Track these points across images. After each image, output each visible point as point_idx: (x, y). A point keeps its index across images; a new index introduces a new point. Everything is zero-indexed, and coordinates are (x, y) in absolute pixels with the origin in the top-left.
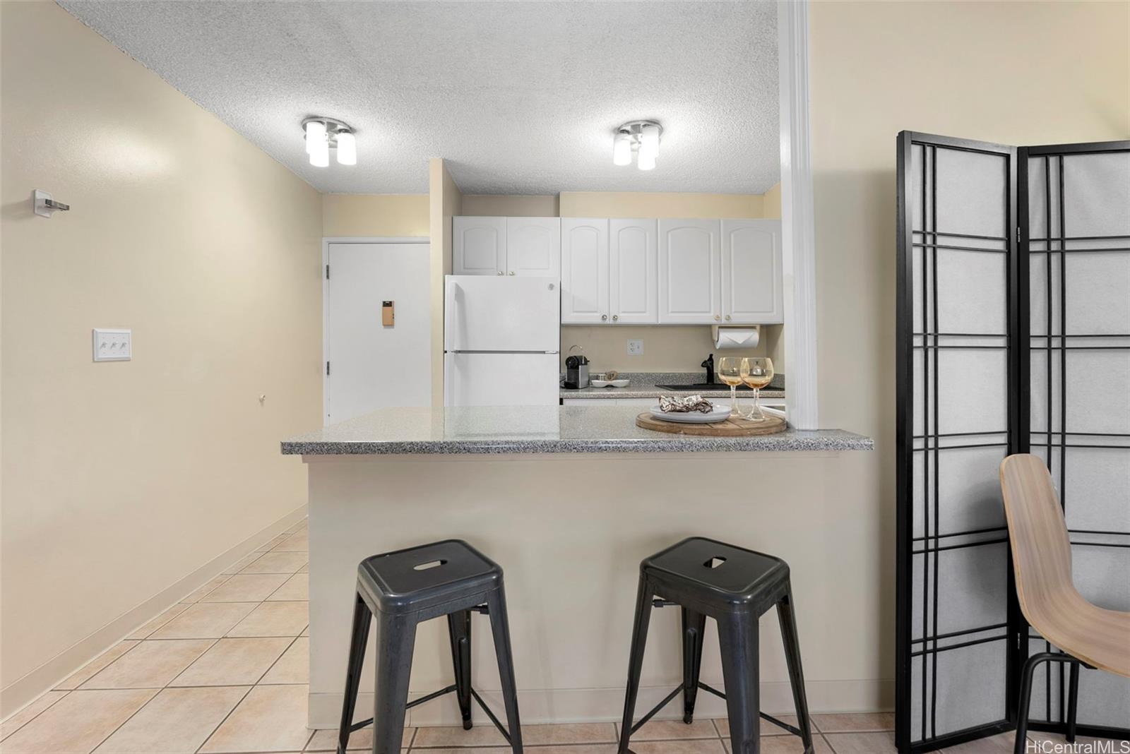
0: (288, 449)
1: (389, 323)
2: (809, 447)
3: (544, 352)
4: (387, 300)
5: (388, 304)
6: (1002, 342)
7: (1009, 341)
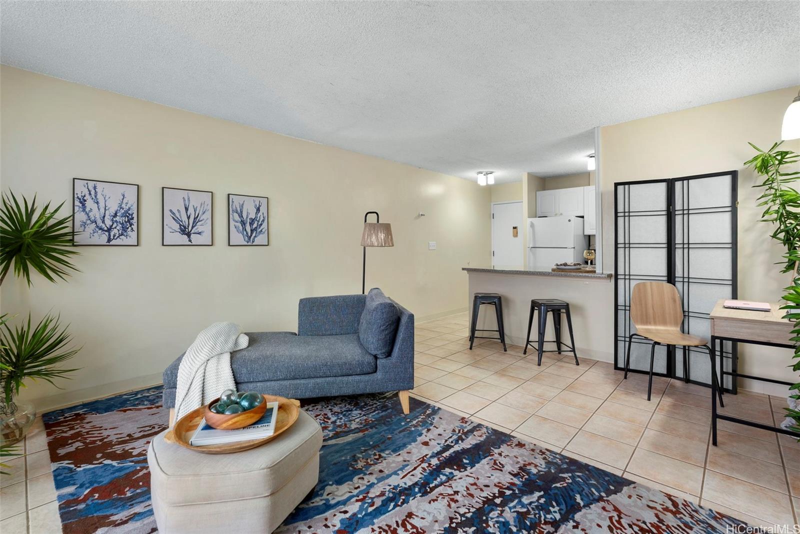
0: (463, 269)
1: (516, 235)
2: (600, 278)
3: (566, 248)
4: (515, 226)
5: (515, 228)
6: (665, 246)
7: (668, 245)
